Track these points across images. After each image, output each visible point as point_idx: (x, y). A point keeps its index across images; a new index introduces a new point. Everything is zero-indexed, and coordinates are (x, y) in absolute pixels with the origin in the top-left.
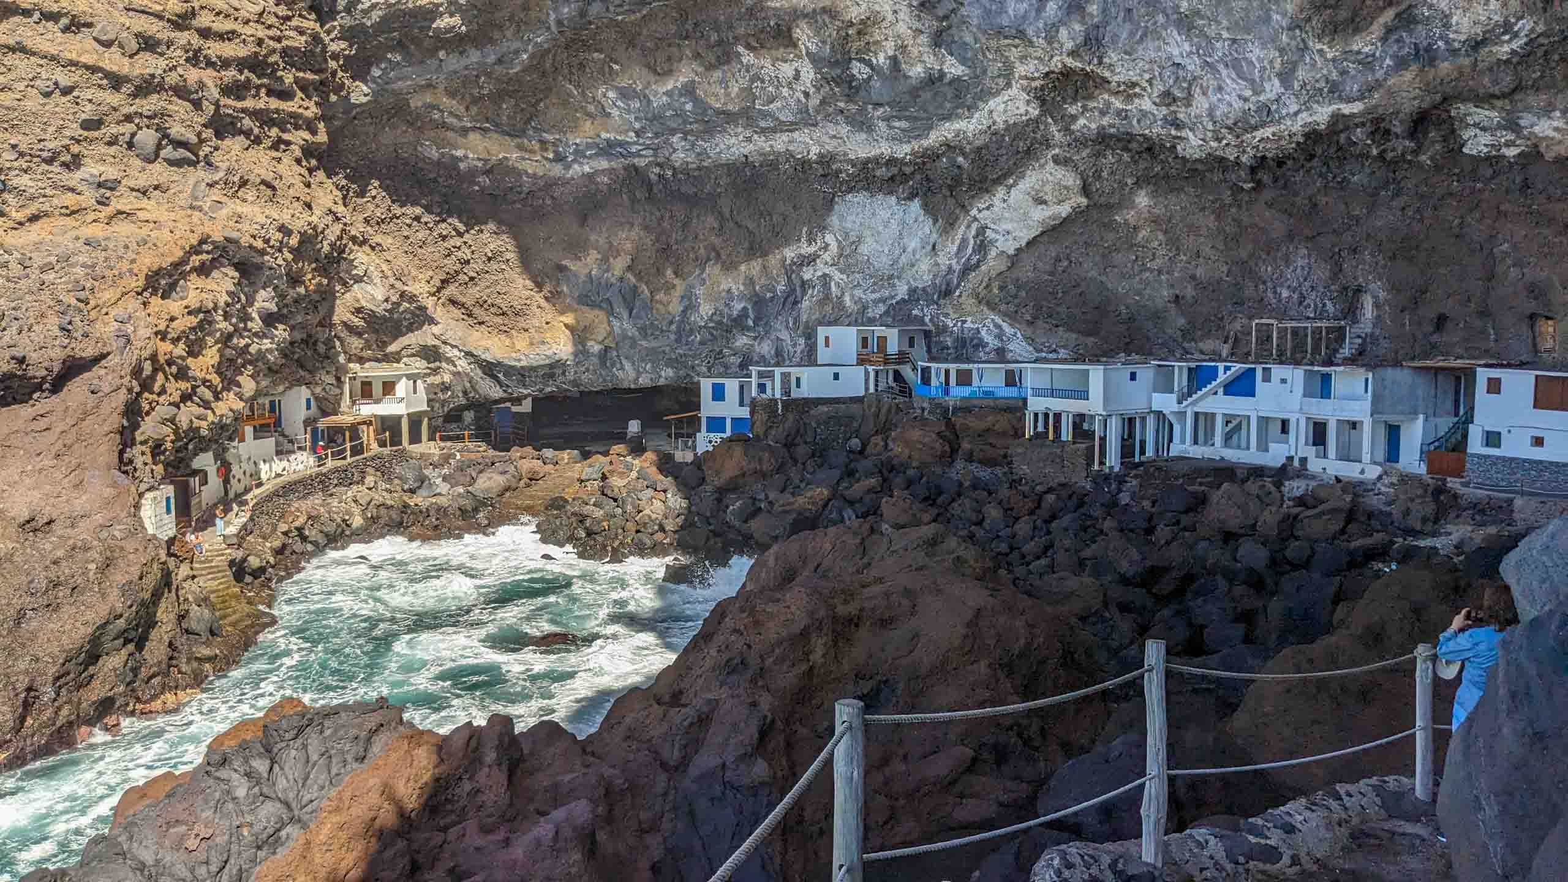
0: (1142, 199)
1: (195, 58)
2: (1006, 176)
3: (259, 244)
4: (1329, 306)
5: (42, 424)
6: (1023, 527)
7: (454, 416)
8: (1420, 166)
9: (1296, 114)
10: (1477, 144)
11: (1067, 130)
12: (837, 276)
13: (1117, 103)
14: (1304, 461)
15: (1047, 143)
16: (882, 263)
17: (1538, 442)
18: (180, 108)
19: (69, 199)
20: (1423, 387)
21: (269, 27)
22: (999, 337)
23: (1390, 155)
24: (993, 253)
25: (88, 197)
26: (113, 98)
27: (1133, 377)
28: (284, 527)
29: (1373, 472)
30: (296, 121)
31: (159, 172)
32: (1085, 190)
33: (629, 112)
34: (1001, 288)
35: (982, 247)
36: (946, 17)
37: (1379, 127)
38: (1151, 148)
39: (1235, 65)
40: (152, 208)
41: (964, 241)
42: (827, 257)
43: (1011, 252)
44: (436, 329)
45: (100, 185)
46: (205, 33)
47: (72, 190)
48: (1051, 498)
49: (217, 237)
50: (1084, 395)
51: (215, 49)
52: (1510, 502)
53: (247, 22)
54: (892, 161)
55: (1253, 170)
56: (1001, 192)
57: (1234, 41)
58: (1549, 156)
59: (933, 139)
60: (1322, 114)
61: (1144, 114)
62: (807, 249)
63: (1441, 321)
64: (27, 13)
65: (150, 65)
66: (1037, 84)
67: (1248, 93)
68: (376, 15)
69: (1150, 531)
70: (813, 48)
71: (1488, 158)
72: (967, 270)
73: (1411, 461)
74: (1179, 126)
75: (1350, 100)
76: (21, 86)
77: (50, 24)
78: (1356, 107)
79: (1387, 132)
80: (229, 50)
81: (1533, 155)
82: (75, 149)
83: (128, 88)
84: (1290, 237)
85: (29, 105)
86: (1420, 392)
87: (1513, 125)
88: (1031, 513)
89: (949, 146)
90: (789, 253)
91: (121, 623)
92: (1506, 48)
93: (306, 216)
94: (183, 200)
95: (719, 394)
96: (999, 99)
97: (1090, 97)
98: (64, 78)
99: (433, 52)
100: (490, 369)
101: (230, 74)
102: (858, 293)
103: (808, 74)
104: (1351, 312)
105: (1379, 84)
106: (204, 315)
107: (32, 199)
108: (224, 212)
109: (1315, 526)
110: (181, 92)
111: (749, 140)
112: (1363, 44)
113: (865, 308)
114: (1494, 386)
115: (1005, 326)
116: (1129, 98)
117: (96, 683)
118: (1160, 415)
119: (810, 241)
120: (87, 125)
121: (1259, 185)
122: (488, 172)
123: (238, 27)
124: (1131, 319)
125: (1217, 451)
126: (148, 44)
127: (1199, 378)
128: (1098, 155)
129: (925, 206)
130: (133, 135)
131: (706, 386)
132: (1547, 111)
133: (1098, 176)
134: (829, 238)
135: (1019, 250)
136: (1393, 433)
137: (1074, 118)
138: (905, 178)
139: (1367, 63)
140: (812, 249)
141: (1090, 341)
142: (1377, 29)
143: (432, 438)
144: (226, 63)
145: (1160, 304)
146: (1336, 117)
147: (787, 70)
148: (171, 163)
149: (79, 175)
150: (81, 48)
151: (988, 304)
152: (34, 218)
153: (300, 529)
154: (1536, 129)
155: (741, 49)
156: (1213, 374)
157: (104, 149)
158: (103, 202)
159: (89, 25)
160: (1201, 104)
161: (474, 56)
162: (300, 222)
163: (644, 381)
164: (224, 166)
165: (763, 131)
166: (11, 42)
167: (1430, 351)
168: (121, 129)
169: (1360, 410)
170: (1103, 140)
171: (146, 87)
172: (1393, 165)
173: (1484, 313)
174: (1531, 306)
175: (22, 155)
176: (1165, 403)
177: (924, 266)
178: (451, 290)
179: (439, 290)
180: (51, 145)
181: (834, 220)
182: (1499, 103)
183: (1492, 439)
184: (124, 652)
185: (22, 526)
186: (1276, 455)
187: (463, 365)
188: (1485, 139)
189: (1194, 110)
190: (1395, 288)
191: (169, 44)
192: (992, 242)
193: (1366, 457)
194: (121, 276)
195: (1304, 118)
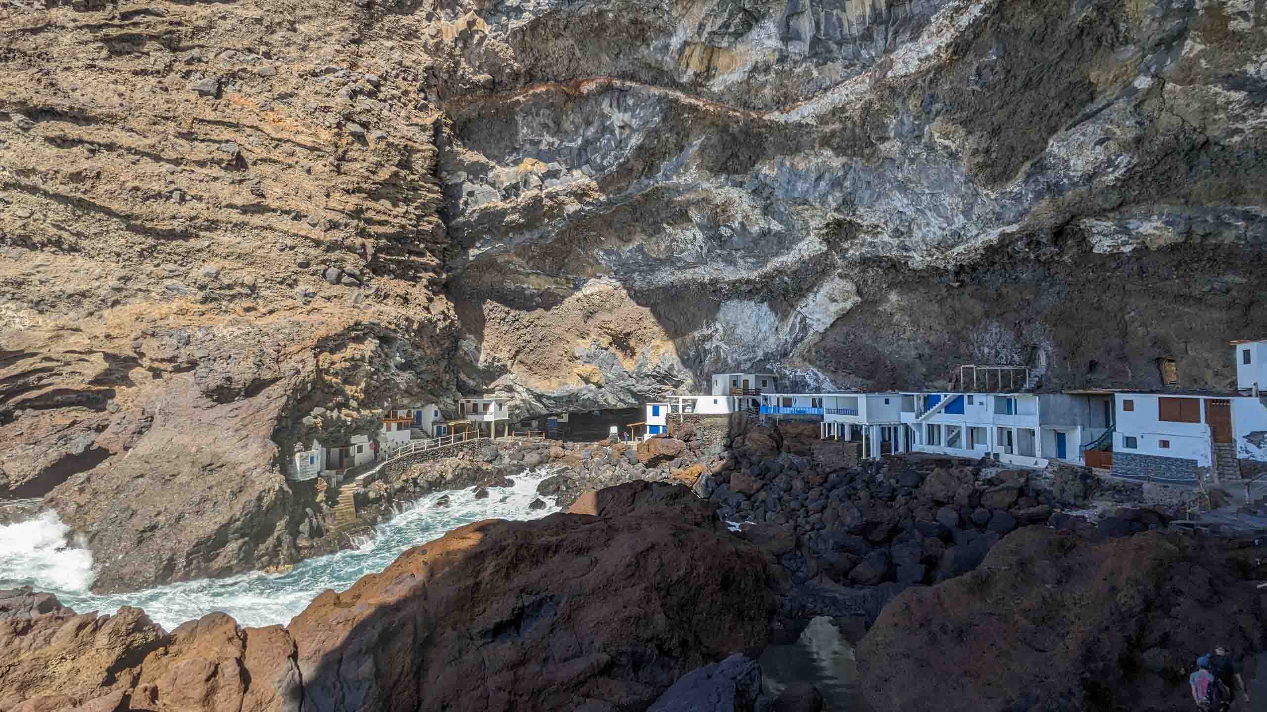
0: (893, 297)
1: (362, 233)
2: (813, 285)
3: (393, 327)
4: (1016, 358)
5: (236, 412)
6: (813, 494)
7: (526, 423)
8: (1065, 264)
9: (977, 236)
10: (1102, 245)
11: (844, 258)
12: (724, 346)
13: (869, 239)
14: (997, 455)
15: (834, 266)
16: (748, 338)
17: (1165, 444)
18: (351, 258)
19: (290, 302)
20: (1078, 408)
21: (410, 220)
22: (816, 380)
23: (1043, 258)
24: (811, 332)
25: (299, 302)
26: (313, 252)
27: (887, 401)
28: (404, 477)
29: (1043, 464)
30: (425, 268)
31: (337, 289)
32: (859, 292)
33: (610, 261)
34: (816, 352)
35: (805, 328)
36: (768, 198)
37: (1032, 239)
38: (894, 266)
39: (936, 209)
40: (331, 307)
41: (793, 325)
42: (717, 336)
43: (822, 331)
44: (511, 377)
45: (306, 295)
46: (369, 221)
47: (291, 297)
48: (834, 475)
49: (366, 322)
50: (855, 412)
51: (372, 229)
52: (1140, 486)
53: (396, 217)
54: (748, 282)
55: (957, 274)
56: (811, 296)
57: (933, 194)
58: (1153, 247)
59: (769, 267)
60: (993, 235)
61: (885, 244)
62: (707, 332)
63: (1092, 366)
64: (274, 211)
65: (337, 235)
66: (824, 231)
67: (945, 225)
68: (476, 215)
69: (892, 498)
70: (698, 220)
71: (1112, 255)
72: (796, 342)
73: (1074, 458)
74: (907, 249)
75: (1009, 224)
76: (269, 246)
77: (285, 216)
78: (1014, 228)
79: (1039, 243)
80: (381, 230)
81: (1143, 250)
82: (294, 277)
83: (323, 247)
84: (987, 314)
85: (273, 255)
86: (1077, 410)
87: (1126, 231)
88: (821, 485)
89: (780, 272)
90: (697, 334)
91: (239, 523)
92: (1111, 177)
93: (425, 314)
94: (350, 303)
95: (656, 412)
96: (803, 243)
97: (855, 237)
98: (289, 242)
99: (506, 233)
100: (539, 397)
101: (383, 242)
102: (735, 356)
103: (700, 236)
104: (1031, 361)
105: (1026, 211)
106: (355, 363)
107: (271, 302)
108: (373, 309)
109: (996, 499)
110: (351, 249)
111: (673, 273)
112: (1013, 187)
113: (739, 364)
114: (1129, 406)
115: (819, 374)
116: (875, 235)
117: (219, 558)
118: (907, 427)
119: (708, 327)
120: (301, 265)
121: (963, 284)
122: (540, 295)
123: (390, 219)
124: (894, 369)
125: (942, 449)
126: (334, 225)
127: (929, 402)
128: (864, 271)
129: (771, 307)
130: (325, 271)
131: (649, 409)
132: (1147, 217)
133: (865, 281)
134: (718, 326)
135: (826, 330)
136: (1061, 439)
137: (847, 250)
138: (758, 291)
139: (1017, 198)
140: (709, 332)
141: (870, 382)
142: (1020, 177)
143: (510, 434)
144: (379, 236)
145: (910, 359)
146: (1003, 236)
147: (689, 234)
148: (346, 284)
149: (297, 290)
150: (303, 227)
151: (809, 361)
152: (271, 312)
153: (415, 480)
154: (1141, 230)
155: (665, 225)
156: (938, 399)
157: (308, 277)
158: (307, 303)
159: (306, 216)
160: (918, 235)
161: (528, 235)
162: (422, 315)
163: (621, 405)
164: (375, 287)
165: (679, 268)
166: (265, 224)
167: (1088, 383)
168: (319, 267)
169: (1032, 422)
170: (864, 262)
171: (332, 247)
172: (1047, 264)
173: (1123, 358)
174: (1156, 352)
175: (267, 280)
176: (909, 418)
177: (772, 339)
178: (521, 357)
179: (515, 356)
180: (281, 275)
181: (720, 315)
182: (1111, 215)
183: (1130, 442)
184: (240, 541)
185: (204, 468)
186: (978, 452)
187: (525, 395)
188: (1108, 242)
189: (914, 239)
190: (1059, 345)
191: (346, 225)
192: (811, 326)
193: (1038, 453)
194: (303, 339)
195: (982, 238)
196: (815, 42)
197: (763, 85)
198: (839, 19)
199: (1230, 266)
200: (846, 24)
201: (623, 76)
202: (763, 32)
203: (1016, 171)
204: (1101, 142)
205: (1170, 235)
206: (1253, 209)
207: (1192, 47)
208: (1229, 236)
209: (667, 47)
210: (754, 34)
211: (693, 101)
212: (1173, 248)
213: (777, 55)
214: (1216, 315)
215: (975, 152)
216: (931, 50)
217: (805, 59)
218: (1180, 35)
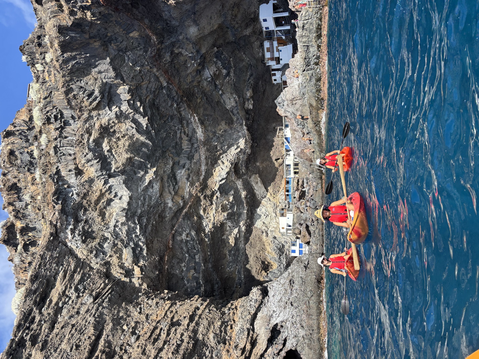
0: (258, 164)
2: (252, 189)
8: (254, 116)
10: (251, 107)
11: (245, 174)
15: (247, 179)
23: (252, 119)
32: (256, 174)
37: (247, 119)
38: (249, 159)
54: (248, 211)
55: (253, 141)
56: (255, 191)
58: (252, 95)
59: (244, 200)
60: (245, 128)
61: (243, 158)
66: (236, 177)
71: (253, 106)
74: (245, 152)
78: (244, 122)
81: (252, 97)
84: (265, 139)
87: (248, 100)
89: (246, 198)
92: (237, 98)
95: (294, 251)
96: (238, 186)
97: (239, 167)
105: (241, 118)
112: (235, 119)
121: (256, 142)
128: (249, 170)
129: (257, 208)
132: (246, 94)
133: (253, 171)
137: (243, 172)
138: (251, 209)
139: (238, 119)
142: (233, 117)
146: (245, 125)
154: (249, 96)
155: (223, 238)
170: (247, 168)
172: (254, 120)
182: (245, 101)
188: (250, 105)
195: (245, 131)
196: (188, 159)
197: (192, 179)
198: (185, 151)
199: (258, 83)
200: (187, 149)
201: (172, 229)
202: (179, 175)
203: (232, 118)
204: (230, 99)
205: (251, 91)
206: (248, 78)
207: (217, 83)
208: (252, 82)
209: (170, 208)
210: (178, 178)
211: (188, 206)
212: (253, 91)
213: (187, 171)
214: (267, 87)
215: (226, 124)
216: (201, 130)
217: (191, 163)
218: (215, 84)
